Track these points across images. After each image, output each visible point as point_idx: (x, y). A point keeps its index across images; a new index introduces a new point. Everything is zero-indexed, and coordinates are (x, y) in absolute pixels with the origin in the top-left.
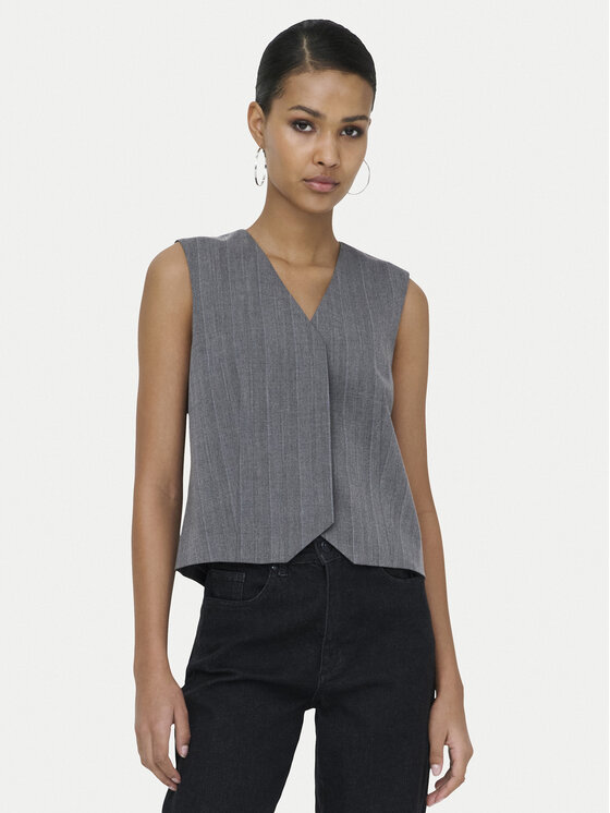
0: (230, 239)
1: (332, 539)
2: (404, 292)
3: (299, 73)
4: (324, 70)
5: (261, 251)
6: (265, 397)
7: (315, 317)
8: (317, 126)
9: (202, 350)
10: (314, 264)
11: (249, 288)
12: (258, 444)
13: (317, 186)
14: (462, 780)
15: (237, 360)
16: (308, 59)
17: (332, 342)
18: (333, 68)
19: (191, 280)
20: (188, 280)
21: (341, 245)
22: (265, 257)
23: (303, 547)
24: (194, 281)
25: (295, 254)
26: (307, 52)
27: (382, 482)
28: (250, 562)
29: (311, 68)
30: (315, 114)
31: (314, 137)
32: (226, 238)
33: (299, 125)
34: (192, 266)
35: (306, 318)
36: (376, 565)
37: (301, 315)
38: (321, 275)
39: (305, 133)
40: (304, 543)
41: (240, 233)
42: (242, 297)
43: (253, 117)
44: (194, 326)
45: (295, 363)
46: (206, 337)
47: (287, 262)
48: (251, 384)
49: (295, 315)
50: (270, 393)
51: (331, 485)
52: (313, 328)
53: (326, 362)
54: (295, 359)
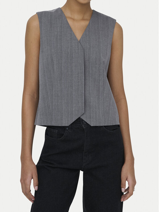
0: (55, 12)
1: (83, 118)
6: (62, 69)
7: (80, 39)
9: (42, 52)
10: (83, 19)
11: (59, 30)
12: (59, 85)
14: (132, 194)
15: (53, 56)
17: (86, 49)
20: (39, 27)
21: (93, 11)
22: (66, 18)
23: (73, 121)
24: (41, 27)
25: (77, 16)
27: (104, 95)
28: (56, 125)
32: (54, 11)
34: (40, 22)
35: (77, 40)
36: (99, 125)
37: (76, 39)
38: (85, 23)
40: (74, 120)
44: (41, 43)
45: (72, 57)
46: (44, 47)
47: (73, 19)
48: (57, 64)
49: (74, 39)
50: (64, 67)
51: (84, 99)
52: (79, 44)
53: (83, 56)
54: (73, 55)
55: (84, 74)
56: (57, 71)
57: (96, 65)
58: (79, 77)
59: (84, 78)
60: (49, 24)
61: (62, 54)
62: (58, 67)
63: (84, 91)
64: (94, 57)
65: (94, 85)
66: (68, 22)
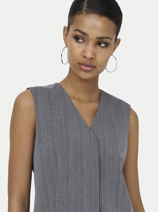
2: (129, 114)
3: (80, 14)
4: (90, 14)
5: (67, 95)
6: (69, 166)
8: (85, 39)
9: (40, 142)
10: (90, 101)
11: (62, 113)
13: (84, 67)
16: (85, 8)
17: (100, 139)
18: (95, 14)
19: (35, 108)
21: (101, 91)
22: (69, 97)
24: (36, 109)
26: (85, 5)
27: (125, 201)
29: (84, 12)
30: (84, 34)
31: (84, 44)
33: (77, 38)
34: (36, 101)
35: (88, 127)
37: (86, 126)
38: (93, 106)
39: (80, 42)
41: (56, 84)
42: (59, 117)
43: (65, 33)
44: (37, 130)
45: (83, 150)
46: (42, 136)
47: (79, 100)
48: (63, 160)
49: (83, 126)
50: (72, 164)
51: (99, 208)
52: (92, 133)
53: (97, 149)
54: (83, 148)
55: (98, 174)
56: (63, 169)
57: (113, 162)
58: (93, 177)
59: (98, 179)
60: (48, 104)
61: (69, 145)
62: (64, 164)
63: (98, 197)
64: (112, 151)
65: (111, 189)
66: (73, 103)
